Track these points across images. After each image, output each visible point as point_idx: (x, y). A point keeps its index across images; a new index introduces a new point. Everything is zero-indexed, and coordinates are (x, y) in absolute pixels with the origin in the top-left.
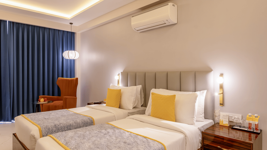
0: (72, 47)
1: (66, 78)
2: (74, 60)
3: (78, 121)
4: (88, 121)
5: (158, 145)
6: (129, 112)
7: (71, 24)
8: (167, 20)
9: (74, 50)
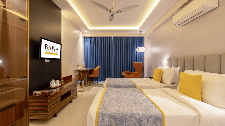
0: (142, 45)
1: (136, 63)
2: (143, 53)
3: (127, 84)
4: (133, 85)
5: (156, 112)
6: (165, 85)
7: (141, 32)
8: (203, 8)
9: (143, 46)
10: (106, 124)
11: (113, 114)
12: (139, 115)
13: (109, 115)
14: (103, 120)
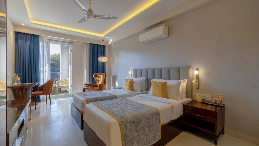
6: (138, 93)
9: (105, 56)
10: (129, 129)
11: (131, 119)
12: (147, 115)
13: (129, 121)
14: (126, 127)
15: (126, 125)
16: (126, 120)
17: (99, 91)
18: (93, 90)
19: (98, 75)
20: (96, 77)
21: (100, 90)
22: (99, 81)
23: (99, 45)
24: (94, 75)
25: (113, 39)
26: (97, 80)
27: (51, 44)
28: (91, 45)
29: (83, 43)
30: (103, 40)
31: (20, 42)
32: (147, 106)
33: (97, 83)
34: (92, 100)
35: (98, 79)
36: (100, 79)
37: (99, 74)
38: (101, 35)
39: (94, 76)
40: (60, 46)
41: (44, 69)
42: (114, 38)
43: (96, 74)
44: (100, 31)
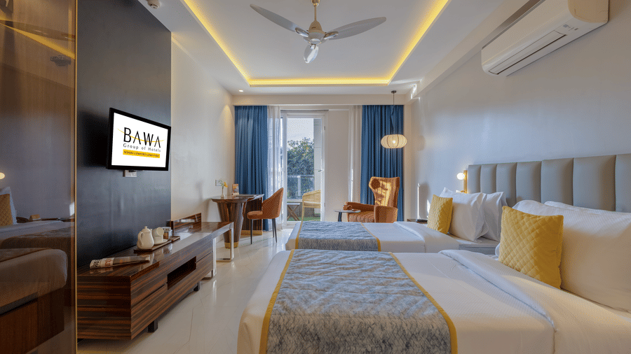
15: (282, 338)
16: (291, 322)
17: (375, 224)
18: (362, 219)
19: (381, 182)
20: (374, 188)
21: (378, 221)
22: (382, 196)
23: (385, 106)
24: (370, 183)
25: (418, 83)
26: (377, 193)
27: (289, 120)
28: (367, 108)
29: (347, 107)
30: (394, 92)
31: (241, 122)
32: (424, 294)
33: (379, 203)
34: (308, 243)
35: (379, 191)
36: (386, 192)
37: (383, 181)
38: (386, 81)
39: (372, 185)
40: (312, 120)
41: (276, 169)
42: (421, 80)
43: (375, 180)
44: (380, 70)
